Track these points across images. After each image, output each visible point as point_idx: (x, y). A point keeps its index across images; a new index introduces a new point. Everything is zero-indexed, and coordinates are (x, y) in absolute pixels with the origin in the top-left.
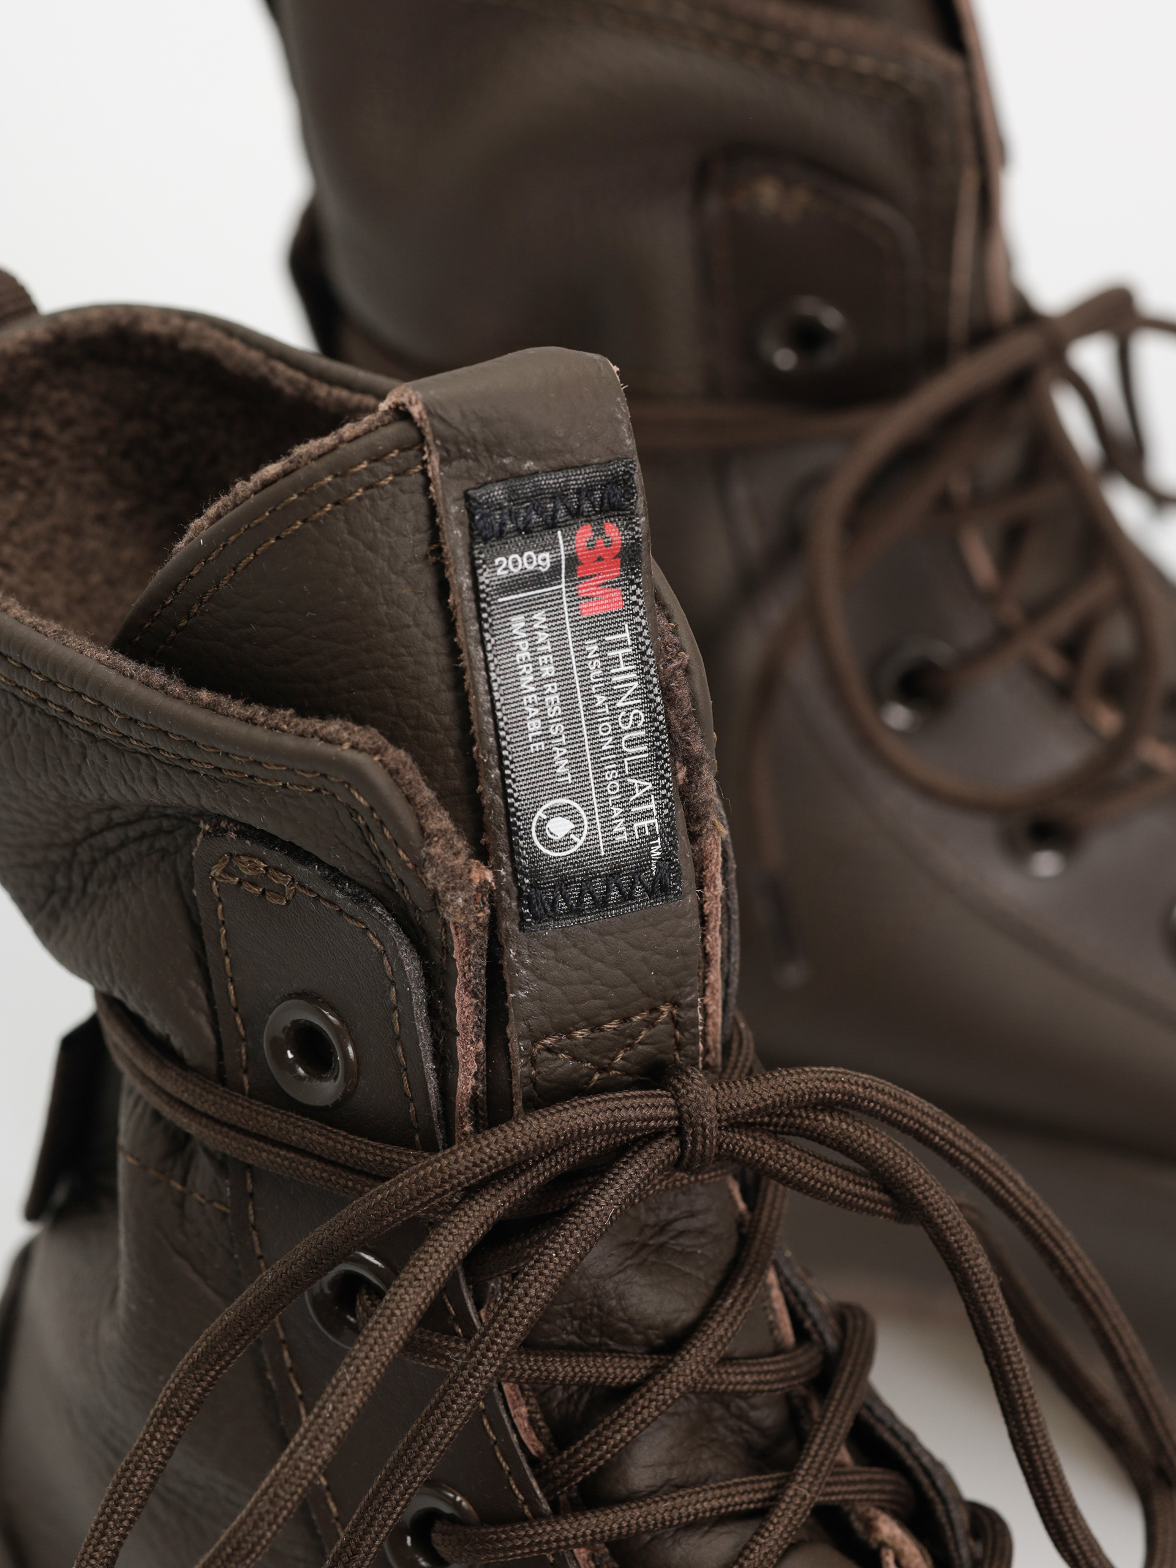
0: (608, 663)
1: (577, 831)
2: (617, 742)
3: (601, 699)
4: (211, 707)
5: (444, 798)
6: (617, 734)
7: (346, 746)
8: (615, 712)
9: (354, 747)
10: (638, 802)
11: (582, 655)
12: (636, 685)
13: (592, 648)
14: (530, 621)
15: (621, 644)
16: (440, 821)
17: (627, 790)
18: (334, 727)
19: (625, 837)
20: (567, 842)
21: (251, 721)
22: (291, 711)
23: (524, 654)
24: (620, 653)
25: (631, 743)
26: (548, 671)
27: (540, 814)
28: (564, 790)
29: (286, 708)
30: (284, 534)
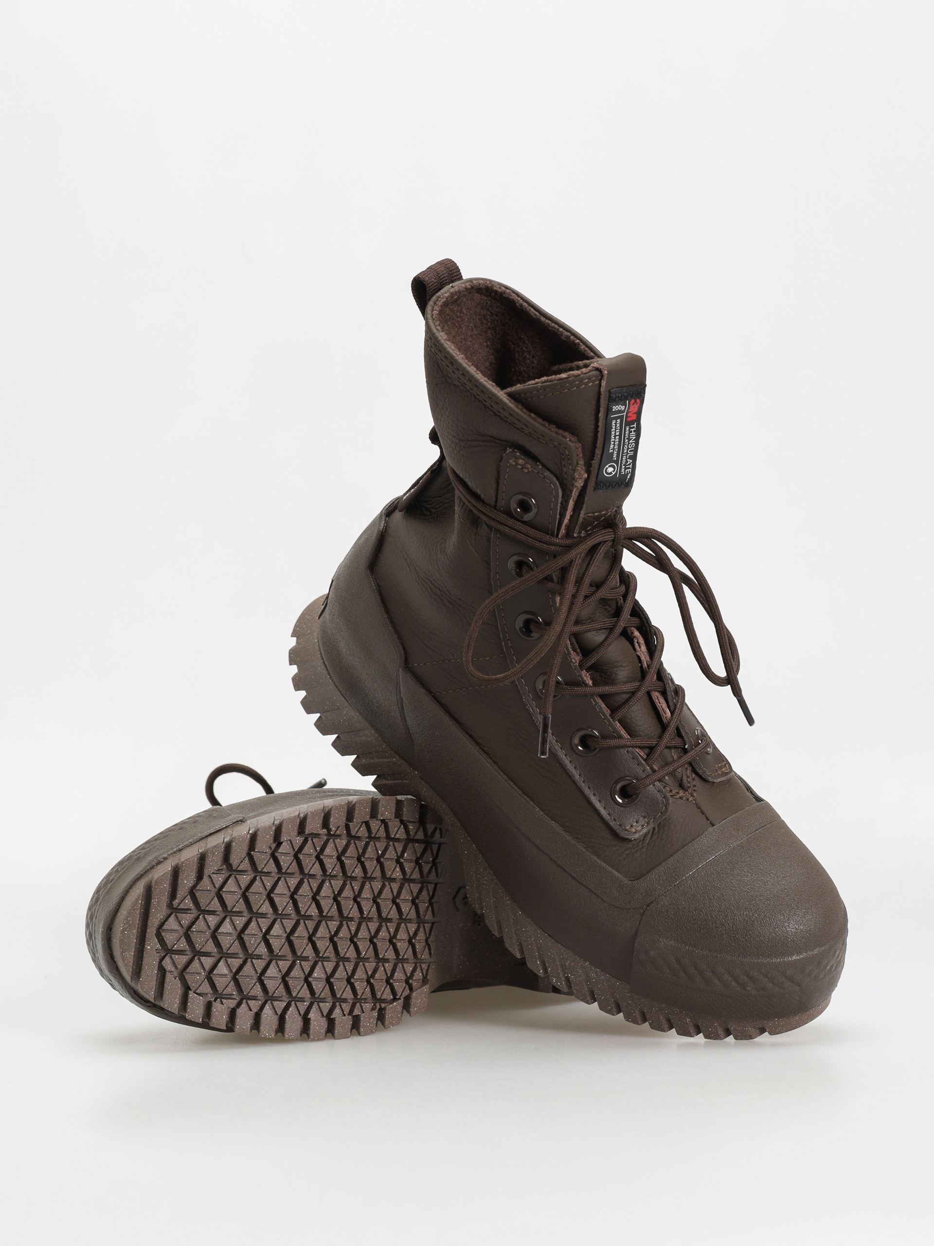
0: (630, 432)
1: (614, 471)
2: (627, 451)
3: (627, 440)
4: (534, 419)
5: (584, 456)
6: (628, 448)
7: (568, 439)
8: (629, 443)
9: (570, 440)
10: (628, 465)
11: (625, 429)
12: (635, 437)
13: (628, 428)
14: (616, 422)
15: (633, 427)
16: (582, 462)
17: (627, 462)
18: (566, 434)
19: (623, 473)
20: (611, 473)
21: (544, 425)
22: (555, 426)
23: (614, 429)
24: (633, 430)
25: (630, 451)
26: (618, 434)
27: (607, 466)
28: (614, 461)
29: (554, 425)
30: (562, 392)
